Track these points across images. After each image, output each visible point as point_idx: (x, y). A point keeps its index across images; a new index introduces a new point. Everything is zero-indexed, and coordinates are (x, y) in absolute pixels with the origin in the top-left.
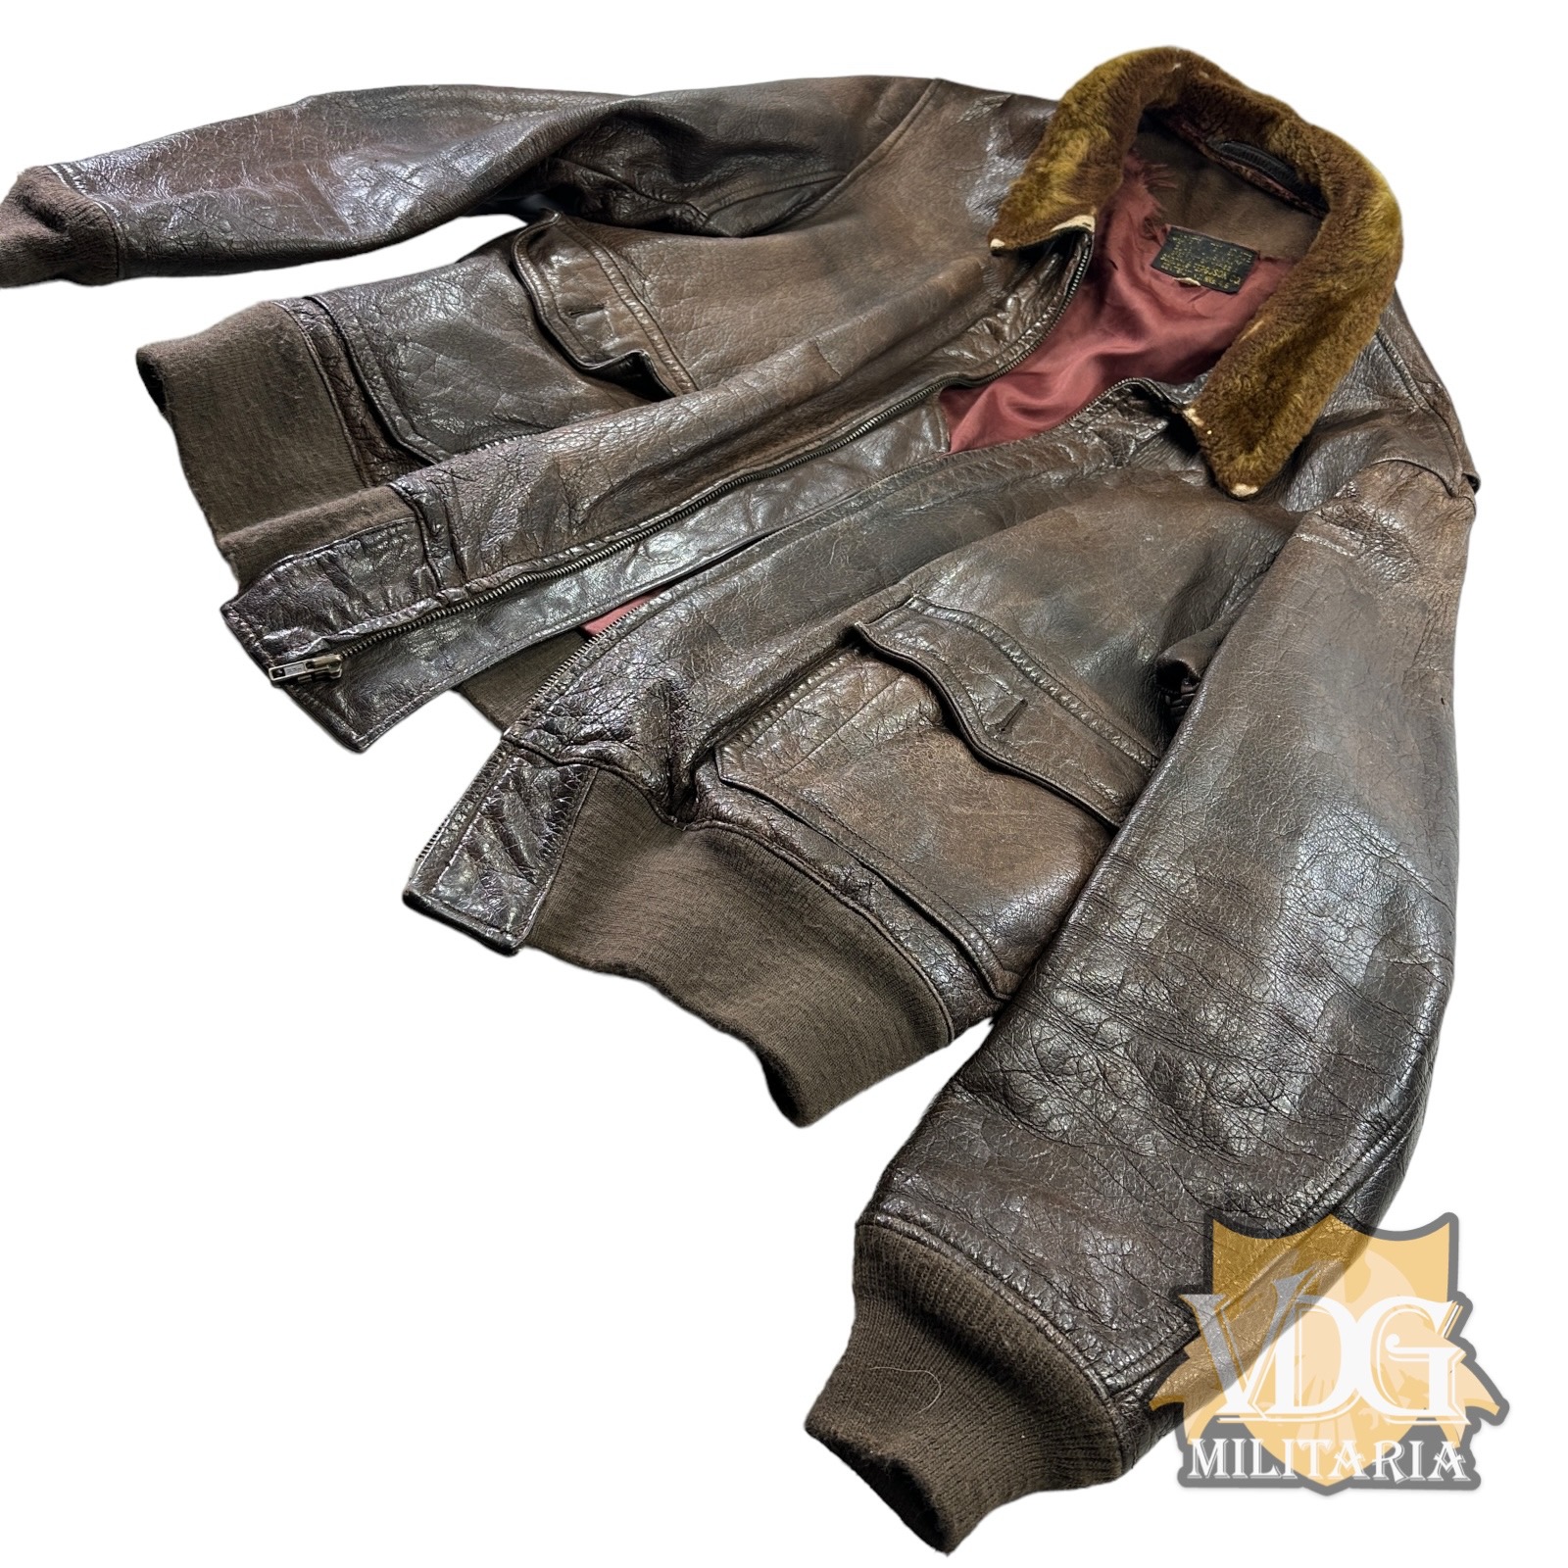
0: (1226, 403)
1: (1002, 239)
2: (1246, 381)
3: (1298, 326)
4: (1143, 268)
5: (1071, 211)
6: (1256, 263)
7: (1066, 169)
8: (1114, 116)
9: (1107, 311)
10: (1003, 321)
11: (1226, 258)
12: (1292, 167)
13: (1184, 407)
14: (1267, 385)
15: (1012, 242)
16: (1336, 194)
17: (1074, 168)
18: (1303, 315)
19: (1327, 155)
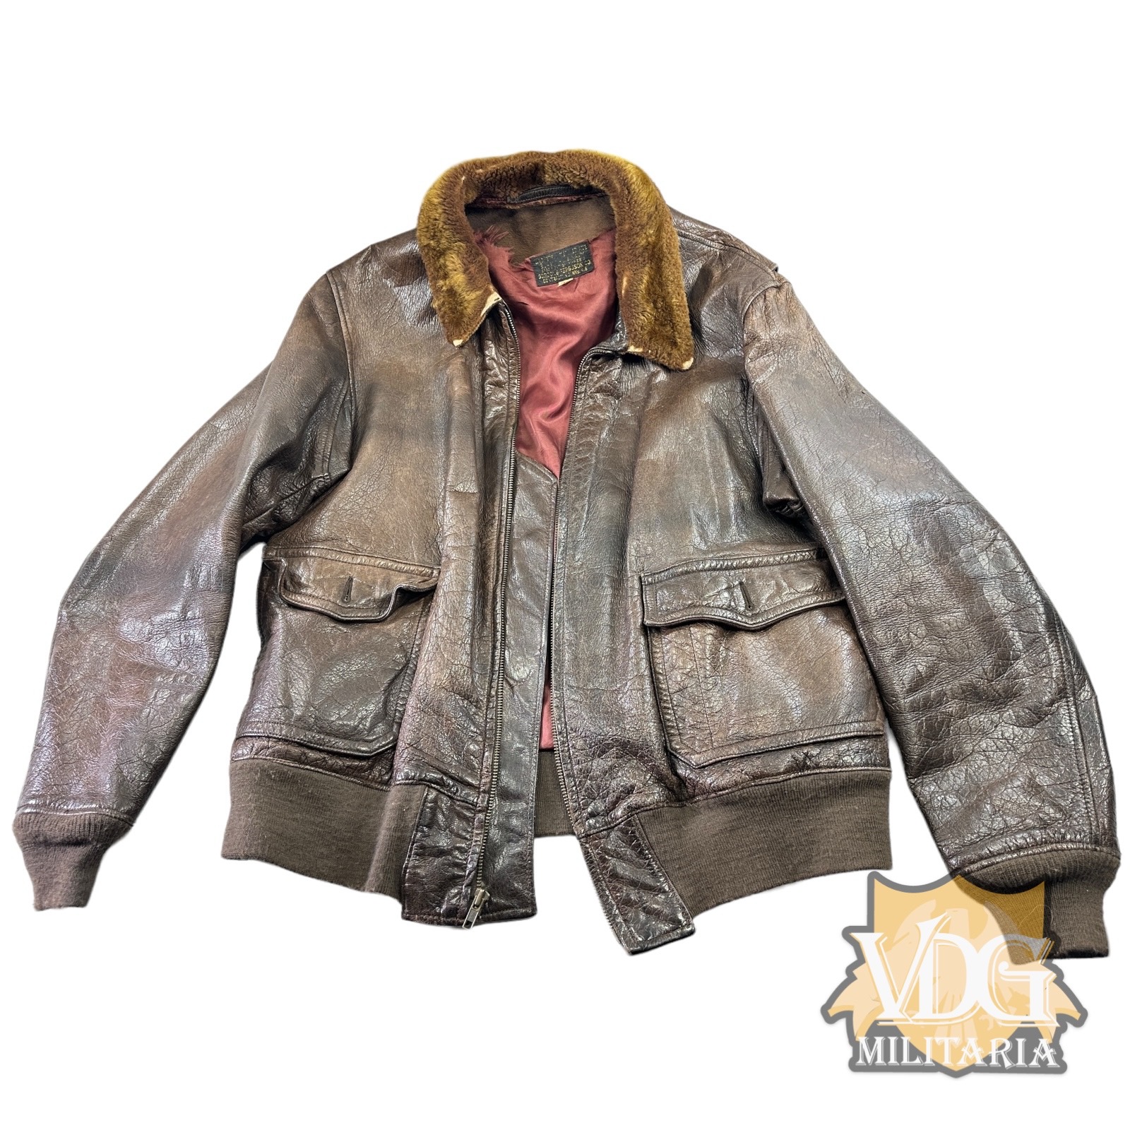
0: (646, 332)
1: (458, 339)
2: (646, 314)
3: (647, 269)
4: (535, 291)
5: (482, 299)
6: (590, 246)
7: (460, 280)
8: (458, 233)
9: (539, 328)
10: (496, 376)
11: (574, 255)
12: (567, 185)
13: (626, 348)
14: (655, 307)
15: (465, 336)
16: (606, 186)
17: (463, 276)
18: (644, 261)
19: (583, 168)
